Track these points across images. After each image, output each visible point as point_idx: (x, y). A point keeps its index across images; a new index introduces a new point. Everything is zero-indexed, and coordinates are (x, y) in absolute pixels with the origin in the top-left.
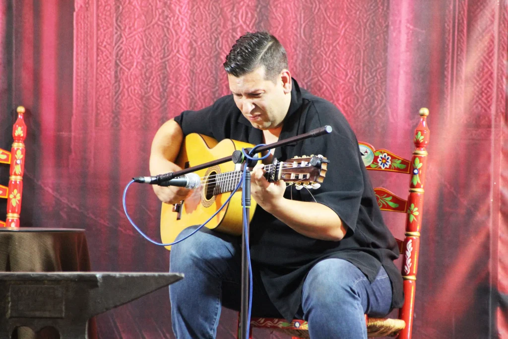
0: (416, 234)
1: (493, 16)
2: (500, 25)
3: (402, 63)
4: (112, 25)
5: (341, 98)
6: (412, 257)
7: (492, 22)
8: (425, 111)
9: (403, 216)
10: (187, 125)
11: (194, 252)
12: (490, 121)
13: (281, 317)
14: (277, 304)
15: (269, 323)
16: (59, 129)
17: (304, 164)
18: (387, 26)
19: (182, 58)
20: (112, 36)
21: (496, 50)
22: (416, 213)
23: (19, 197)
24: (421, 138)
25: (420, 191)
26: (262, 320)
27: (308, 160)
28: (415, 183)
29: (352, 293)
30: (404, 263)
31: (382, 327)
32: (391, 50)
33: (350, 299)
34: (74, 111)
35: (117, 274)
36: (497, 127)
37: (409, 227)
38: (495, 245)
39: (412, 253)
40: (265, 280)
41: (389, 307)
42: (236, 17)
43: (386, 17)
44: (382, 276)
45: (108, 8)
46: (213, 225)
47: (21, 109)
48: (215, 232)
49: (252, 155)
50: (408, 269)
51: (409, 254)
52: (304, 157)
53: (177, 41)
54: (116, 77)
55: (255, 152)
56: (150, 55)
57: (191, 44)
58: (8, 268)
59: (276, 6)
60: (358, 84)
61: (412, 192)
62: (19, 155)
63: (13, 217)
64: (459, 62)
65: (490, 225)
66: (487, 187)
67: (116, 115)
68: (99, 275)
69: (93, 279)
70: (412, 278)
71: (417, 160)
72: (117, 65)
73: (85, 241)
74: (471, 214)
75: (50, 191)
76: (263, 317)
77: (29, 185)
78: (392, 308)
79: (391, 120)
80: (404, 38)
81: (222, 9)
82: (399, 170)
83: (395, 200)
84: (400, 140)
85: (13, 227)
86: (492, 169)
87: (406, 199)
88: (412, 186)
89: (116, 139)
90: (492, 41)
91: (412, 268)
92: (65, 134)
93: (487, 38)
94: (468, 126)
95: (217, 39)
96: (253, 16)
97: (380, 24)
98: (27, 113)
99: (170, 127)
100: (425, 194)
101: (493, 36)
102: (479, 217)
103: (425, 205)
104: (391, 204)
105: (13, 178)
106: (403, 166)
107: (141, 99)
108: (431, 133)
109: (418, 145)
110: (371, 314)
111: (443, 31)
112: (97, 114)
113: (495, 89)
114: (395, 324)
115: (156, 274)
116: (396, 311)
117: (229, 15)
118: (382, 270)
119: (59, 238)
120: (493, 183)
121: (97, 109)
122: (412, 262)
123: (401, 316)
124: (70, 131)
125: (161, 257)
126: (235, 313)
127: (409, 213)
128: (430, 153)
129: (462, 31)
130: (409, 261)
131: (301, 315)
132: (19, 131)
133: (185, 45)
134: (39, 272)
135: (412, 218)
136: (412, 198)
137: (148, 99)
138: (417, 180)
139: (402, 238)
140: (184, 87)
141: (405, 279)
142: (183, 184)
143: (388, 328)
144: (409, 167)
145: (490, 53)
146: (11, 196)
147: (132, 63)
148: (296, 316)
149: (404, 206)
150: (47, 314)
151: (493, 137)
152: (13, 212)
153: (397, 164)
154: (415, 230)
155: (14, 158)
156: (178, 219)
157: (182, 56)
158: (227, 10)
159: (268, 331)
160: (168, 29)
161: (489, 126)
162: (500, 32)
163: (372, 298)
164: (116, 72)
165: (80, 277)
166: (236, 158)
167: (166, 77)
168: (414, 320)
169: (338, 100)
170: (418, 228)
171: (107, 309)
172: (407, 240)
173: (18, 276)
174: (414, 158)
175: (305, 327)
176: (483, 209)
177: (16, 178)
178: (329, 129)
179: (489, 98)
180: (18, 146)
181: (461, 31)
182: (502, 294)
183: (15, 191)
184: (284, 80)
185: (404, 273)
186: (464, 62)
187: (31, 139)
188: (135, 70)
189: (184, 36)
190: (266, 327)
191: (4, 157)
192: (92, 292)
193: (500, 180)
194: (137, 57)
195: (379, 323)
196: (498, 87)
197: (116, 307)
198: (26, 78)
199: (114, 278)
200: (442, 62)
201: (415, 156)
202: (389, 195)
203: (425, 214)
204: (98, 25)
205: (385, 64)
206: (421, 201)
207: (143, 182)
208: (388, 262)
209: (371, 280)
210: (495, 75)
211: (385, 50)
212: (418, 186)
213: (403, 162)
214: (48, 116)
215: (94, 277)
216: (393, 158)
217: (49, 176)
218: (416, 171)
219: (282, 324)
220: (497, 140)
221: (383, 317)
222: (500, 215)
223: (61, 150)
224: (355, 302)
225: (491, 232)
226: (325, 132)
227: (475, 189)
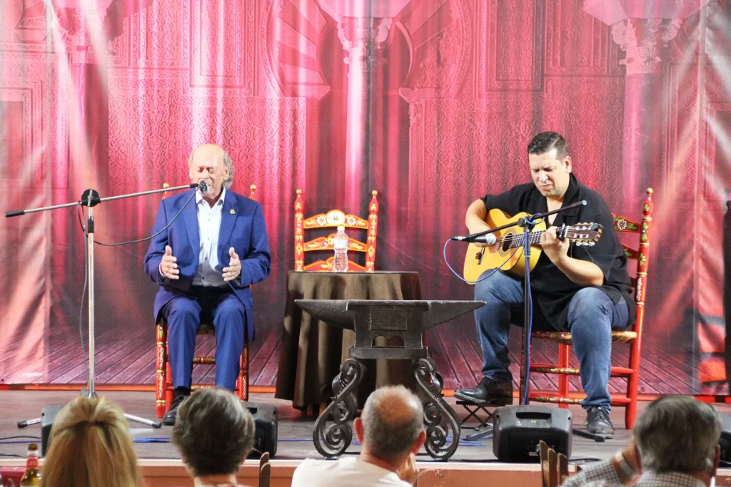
0: (644, 274)
1: (695, 126)
2: (700, 132)
3: (632, 158)
4: (434, 135)
5: (590, 182)
6: (641, 290)
7: (694, 130)
8: (651, 190)
9: (635, 261)
10: (490, 203)
11: (491, 286)
12: (693, 197)
15: (543, 335)
16: (400, 205)
17: (584, 228)
18: (622, 133)
19: (482, 157)
20: (435, 142)
21: (697, 149)
22: (644, 260)
23: (374, 251)
24: (647, 209)
25: (647, 244)
26: (538, 333)
28: (643, 239)
29: (604, 310)
30: (636, 294)
31: (620, 337)
32: (625, 149)
33: (602, 315)
34: (410, 194)
35: (441, 302)
36: (698, 201)
37: (639, 269)
38: (697, 281)
39: (642, 286)
40: (541, 303)
41: (625, 324)
42: (518, 128)
43: (621, 127)
44: (622, 302)
45: (432, 124)
46: (507, 267)
47: (375, 192)
48: (507, 273)
49: (531, 221)
50: (638, 297)
51: (639, 287)
53: (479, 145)
54: (438, 170)
55: (533, 219)
56: (460, 155)
57: (487, 147)
58: (368, 298)
59: (546, 121)
60: (602, 172)
61: (641, 245)
62: (374, 223)
63: (370, 264)
64: (672, 157)
65: (694, 267)
66: (691, 242)
67: (437, 196)
68: (429, 302)
69: (426, 305)
70: (641, 304)
71: (645, 224)
72: (438, 162)
73: (418, 280)
74: (680, 260)
75: (394, 246)
77: (380, 241)
78: (628, 324)
79: (625, 197)
80: (633, 141)
81: (509, 123)
82: (633, 231)
83: (630, 250)
84: (631, 209)
85: (370, 270)
86: (695, 230)
87: (637, 249)
88: (641, 241)
89: (437, 212)
90: (694, 143)
91: (641, 297)
92: (403, 209)
93: (690, 142)
94: (678, 200)
95: (505, 143)
96: (530, 127)
97: (618, 132)
98: (379, 196)
99: (478, 204)
100: (651, 246)
101: (695, 139)
102: (687, 261)
103: (650, 254)
105: (369, 238)
106: (635, 228)
107: (455, 183)
108: (655, 205)
109: (645, 213)
110: (615, 329)
111: (661, 136)
112: (425, 196)
113: (697, 175)
114: (630, 334)
115: (468, 301)
116: (630, 326)
117: (514, 127)
118: (622, 298)
119: (405, 279)
120: (696, 239)
121: (425, 192)
122: (641, 293)
123: (634, 329)
124: (407, 206)
125: (469, 290)
126: (520, 329)
127: (639, 259)
128: (653, 221)
129: (674, 136)
130: (639, 292)
132: (374, 207)
133: (484, 148)
134: (388, 300)
135: (641, 263)
136: (641, 249)
137: (459, 184)
138: (645, 237)
139: (634, 276)
140: (483, 177)
141: (638, 305)
142: (484, 241)
143: (625, 338)
144: (639, 228)
145: (693, 150)
146: (369, 250)
147: (448, 161)
149: (636, 255)
150: (395, 328)
151: (695, 207)
152: (370, 261)
153: (631, 226)
154: (643, 271)
155: (370, 225)
156: (479, 264)
157: (482, 156)
158: (513, 125)
159: (543, 340)
160: (472, 137)
161: (693, 201)
162: (700, 136)
163: (616, 316)
164: (437, 167)
165: (417, 304)
166: (521, 223)
167: (470, 170)
168: (643, 332)
169: (588, 184)
170: (646, 270)
171: (435, 325)
172: (638, 278)
173: (376, 303)
174: (643, 222)
175: (569, 336)
176: (689, 257)
177: (372, 238)
178: (584, 203)
179: (692, 181)
180: (373, 217)
181: (672, 136)
182: (702, 314)
183: (371, 247)
184: (567, 163)
185: (636, 300)
186: (675, 157)
187: (382, 212)
188: (450, 165)
189: (483, 142)
190: (541, 337)
191: (364, 224)
192: (425, 314)
193: (701, 237)
194: (452, 157)
195: (619, 334)
196: (699, 174)
197: (441, 323)
198: (378, 172)
199: (439, 304)
200: (660, 157)
201: (643, 220)
202: (625, 248)
203: (650, 260)
204: (425, 136)
205: (621, 159)
206: (647, 252)
207: (457, 240)
209: (615, 303)
210: (697, 166)
211: (621, 149)
212: (646, 241)
213: (635, 225)
214: (392, 197)
215: (427, 303)
216: (628, 222)
217: (393, 237)
218: (644, 231)
219: (552, 335)
220: (698, 210)
221: (622, 330)
222: (700, 261)
223: (401, 219)
224: (605, 317)
225: (694, 272)
226: (582, 205)
227: (683, 243)
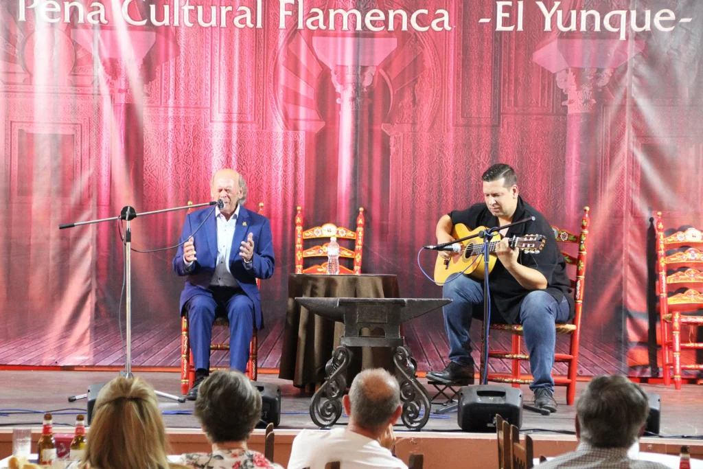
0: (582, 277)
1: (624, 156)
2: (628, 161)
3: (573, 182)
4: (411, 162)
5: (538, 201)
6: (580, 290)
7: (623, 159)
8: (587, 208)
9: (574, 267)
10: (456, 219)
11: (456, 287)
12: (622, 214)
13: (506, 323)
14: (503, 314)
15: (499, 327)
16: (382, 220)
17: (531, 239)
18: (564, 162)
20: (411, 168)
21: (626, 175)
22: (582, 266)
23: (360, 257)
24: (585, 223)
25: (584, 253)
26: (496, 325)
27: (534, 237)
28: (582, 249)
29: (550, 311)
30: (576, 293)
31: (563, 329)
32: (567, 174)
33: (548, 314)
34: (390, 210)
35: (416, 299)
36: (627, 217)
37: (578, 273)
38: (626, 283)
39: (580, 287)
40: (497, 301)
41: (567, 318)
42: (480, 157)
43: (564, 156)
44: (564, 301)
45: (409, 153)
46: (469, 271)
47: (361, 209)
48: (469, 276)
49: (490, 233)
50: (578, 297)
51: (578, 288)
52: (532, 235)
53: (447, 170)
54: (413, 191)
55: (491, 231)
56: (432, 179)
57: (454, 172)
58: (356, 296)
59: (502, 151)
60: (548, 194)
61: (580, 253)
62: (361, 234)
63: (357, 268)
64: (605, 181)
65: (623, 272)
66: (621, 251)
67: (413, 212)
68: (405, 300)
69: (402, 303)
70: (580, 302)
71: (583, 236)
72: (413, 184)
73: (397, 282)
74: (612, 266)
75: (377, 254)
76: (496, 323)
77: (366, 250)
78: (569, 318)
79: (567, 214)
80: (574, 168)
81: (472, 153)
82: (572, 241)
83: (570, 258)
84: (572, 225)
85: (357, 273)
86: (624, 240)
87: (576, 256)
88: (580, 250)
89: (413, 225)
90: (623, 169)
91: (580, 296)
92: (385, 223)
93: (620, 168)
94: (610, 217)
95: (469, 169)
96: (489, 156)
97: (561, 160)
98: (365, 211)
99: (446, 218)
100: (587, 255)
101: (624, 167)
102: (617, 267)
103: (587, 261)
104: (568, 260)
105: (357, 247)
106: (575, 239)
107: (427, 203)
108: (591, 220)
109: (583, 227)
110: (558, 322)
111: (596, 164)
112: (403, 212)
113: (625, 197)
114: (570, 327)
115: (437, 299)
116: (571, 320)
117: (476, 156)
118: (564, 297)
119: (385, 281)
120: (624, 249)
121: (403, 208)
122: (580, 292)
123: (574, 322)
124: (388, 221)
125: (438, 290)
126: (480, 322)
127: (578, 265)
128: (589, 233)
129: (607, 164)
130: (578, 292)
131: (518, 321)
132: (360, 221)
133: (451, 174)
134: (372, 298)
135: (580, 268)
136: (580, 257)
137: (430, 203)
138: (583, 247)
139: (574, 279)
140: (450, 196)
141: (576, 302)
142: (451, 250)
143: (566, 329)
144: (578, 240)
145: (622, 176)
146: (356, 257)
147: (421, 183)
148: (515, 322)
149: (576, 261)
150: (378, 321)
151: (624, 223)
152: (357, 265)
153: (571, 238)
154: (581, 275)
155: (358, 236)
156: (447, 269)
157: (449, 179)
158: (474, 153)
159: (499, 331)
160: (442, 164)
161: (622, 217)
162: (628, 165)
163: (559, 313)
164: (413, 188)
165: (396, 301)
166: (481, 235)
167: (440, 191)
168: (581, 325)
169: (537, 203)
170: (583, 274)
171: (410, 319)
172: (577, 281)
173: (362, 300)
174: (581, 235)
175: (521, 328)
176: (619, 263)
177: (359, 247)
179: (622, 201)
180: (360, 229)
181: (606, 165)
182: (629, 310)
183: (359, 254)
184: (514, 191)
185: (575, 299)
186: (608, 181)
187: (367, 225)
188: (423, 187)
189: (451, 168)
190: (498, 329)
191: (352, 235)
192: (402, 309)
193: (629, 247)
194: (425, 181)
195: (561, 327)
196: (627, 196)
197: (415, 317)
198: (364, 193)
199: (414, 301)
200: (596, 181)
201: (581, 234)
203: (587, 266)
204: (403, 163)
205: (563, 183)
206: (585, 259)
207: (429, 248)
208: (567, 293)
209: (559, 303)
210: (625, 188)
211: (564, 174)
212: (583, 250)
213: (575, 237)
214: (376, 213)
215: (403, 301)
216: (569, 234)
217: (376, 246)
218: (582, 242)
219: (506, 327)
220: (626, 225)
221: (564, 323)
222: (628, 266)
223: (383, 232)
224: (551, 316)
225: (624, 277)
226: (531, 220)
227: (614, 252)
